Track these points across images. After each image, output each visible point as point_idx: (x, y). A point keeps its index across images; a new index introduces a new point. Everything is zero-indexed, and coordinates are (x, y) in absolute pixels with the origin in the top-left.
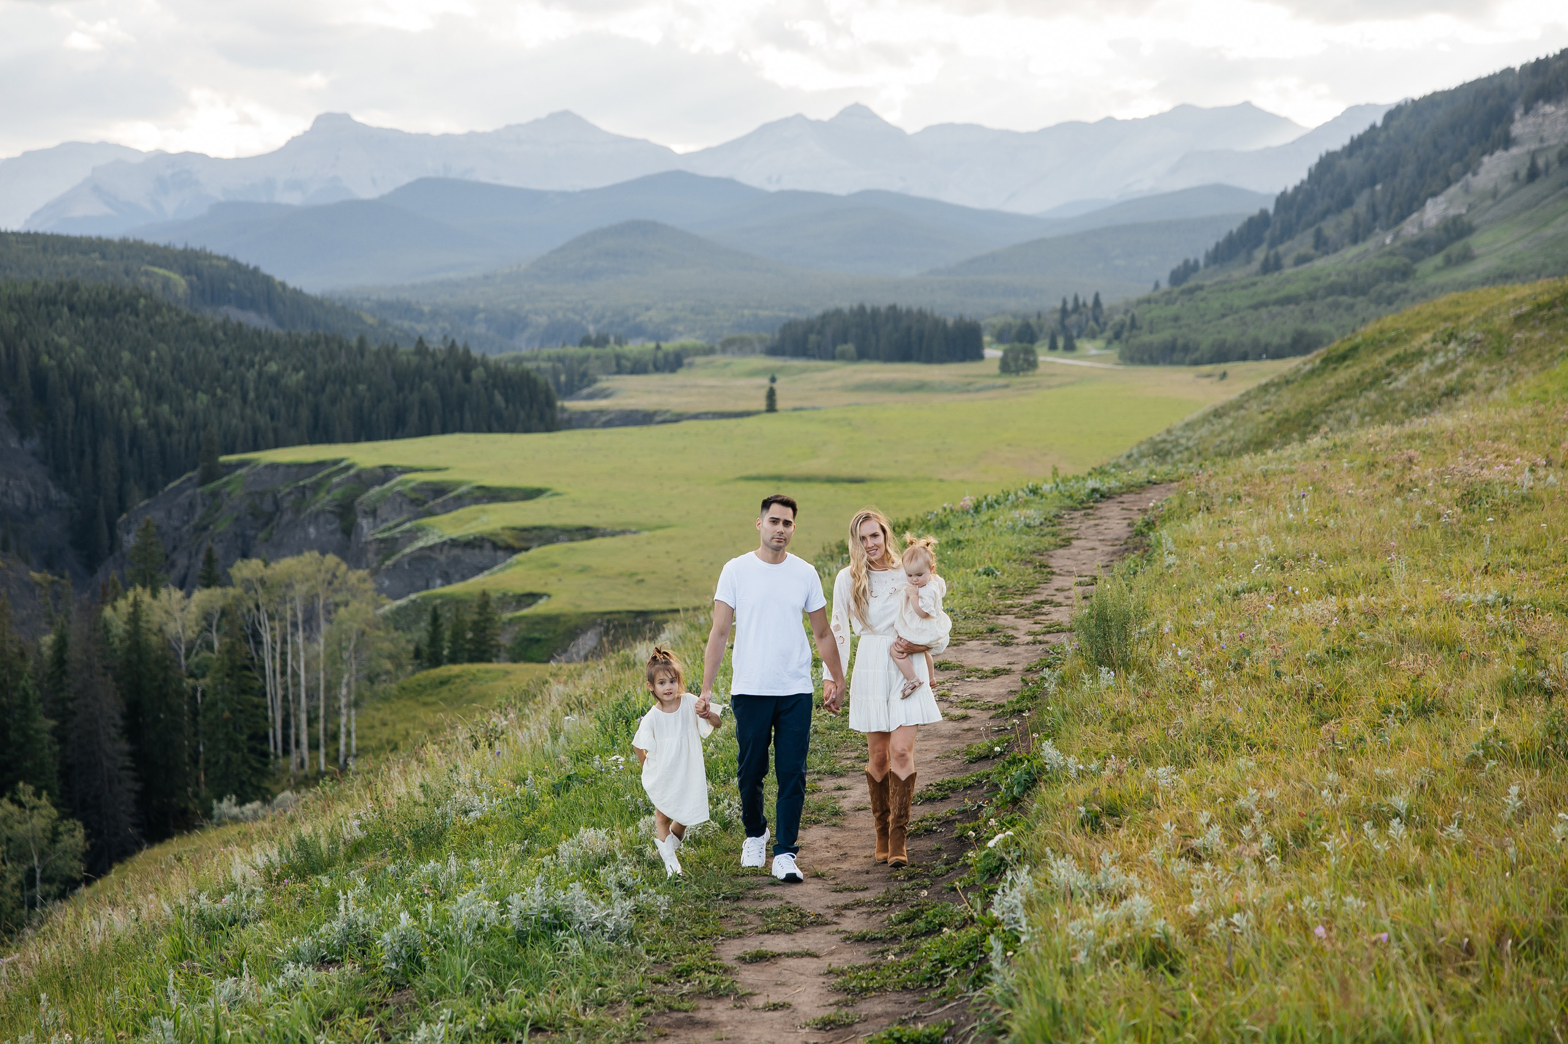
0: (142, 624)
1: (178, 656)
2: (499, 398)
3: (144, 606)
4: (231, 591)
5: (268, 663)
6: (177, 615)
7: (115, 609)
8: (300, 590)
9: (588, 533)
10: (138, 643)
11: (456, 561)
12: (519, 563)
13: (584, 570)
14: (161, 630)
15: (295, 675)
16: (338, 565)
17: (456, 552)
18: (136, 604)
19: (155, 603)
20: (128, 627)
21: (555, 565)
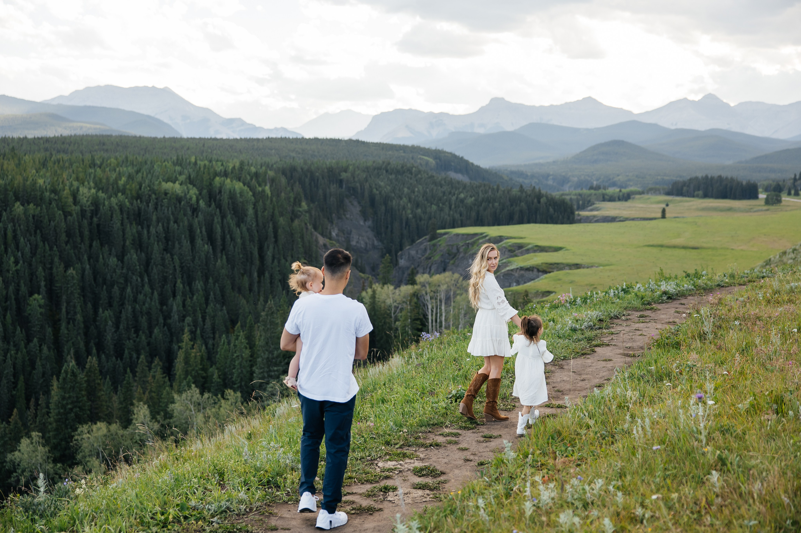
0: (377, 300)
1: (391, 313)
2: (551, 210)
3: (377, 292)
4: (416, 287)
5: (430, 317)
6: (391, 296)
7: (367, 293)
8: (444, 288)
9: (577, 266)
10: (374, 307)
11: (522, 276)
12: (546, 278)
13: (572, 282)
14: (384, 302)
15: (441, 322)
16: (460, 277)
17: (522, 272)
18: (374, 292)
19: (383, 291)
20: (370, 300)
21: (560, 280)
